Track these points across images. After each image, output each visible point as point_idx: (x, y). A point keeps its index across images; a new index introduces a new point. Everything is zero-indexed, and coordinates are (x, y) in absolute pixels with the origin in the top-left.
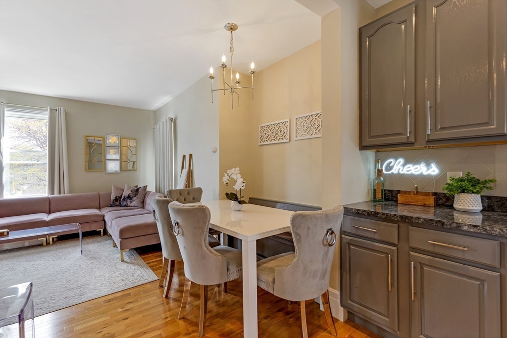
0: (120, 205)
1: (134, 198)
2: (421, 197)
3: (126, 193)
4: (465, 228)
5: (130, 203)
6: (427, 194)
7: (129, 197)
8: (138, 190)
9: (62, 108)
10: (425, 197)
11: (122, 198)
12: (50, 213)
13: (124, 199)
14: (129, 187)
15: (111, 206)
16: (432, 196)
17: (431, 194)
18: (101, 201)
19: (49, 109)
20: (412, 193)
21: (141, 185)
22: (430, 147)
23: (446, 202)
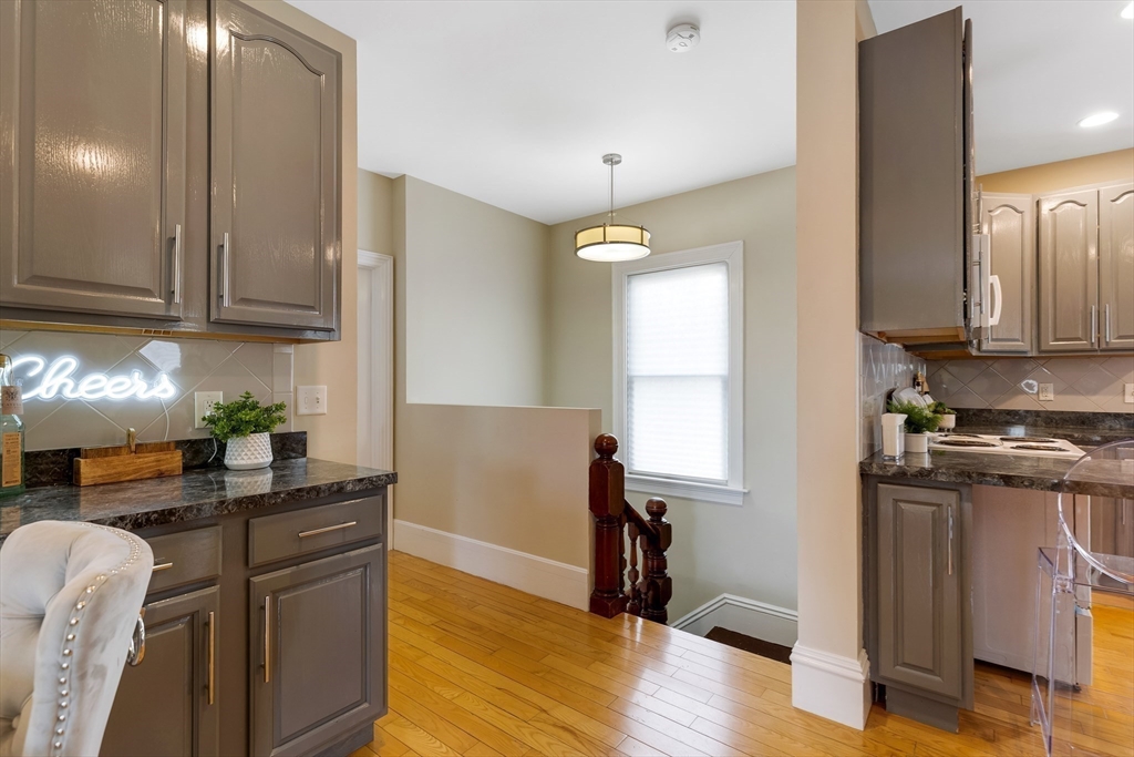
2: (152, 457)
4: (350, 487)
6: (162, 447)
10: (162, 456)
16: (176, 448)
17: (172, 445)
20: (124, 451)
22: (160, 332)
23: (193, 459)
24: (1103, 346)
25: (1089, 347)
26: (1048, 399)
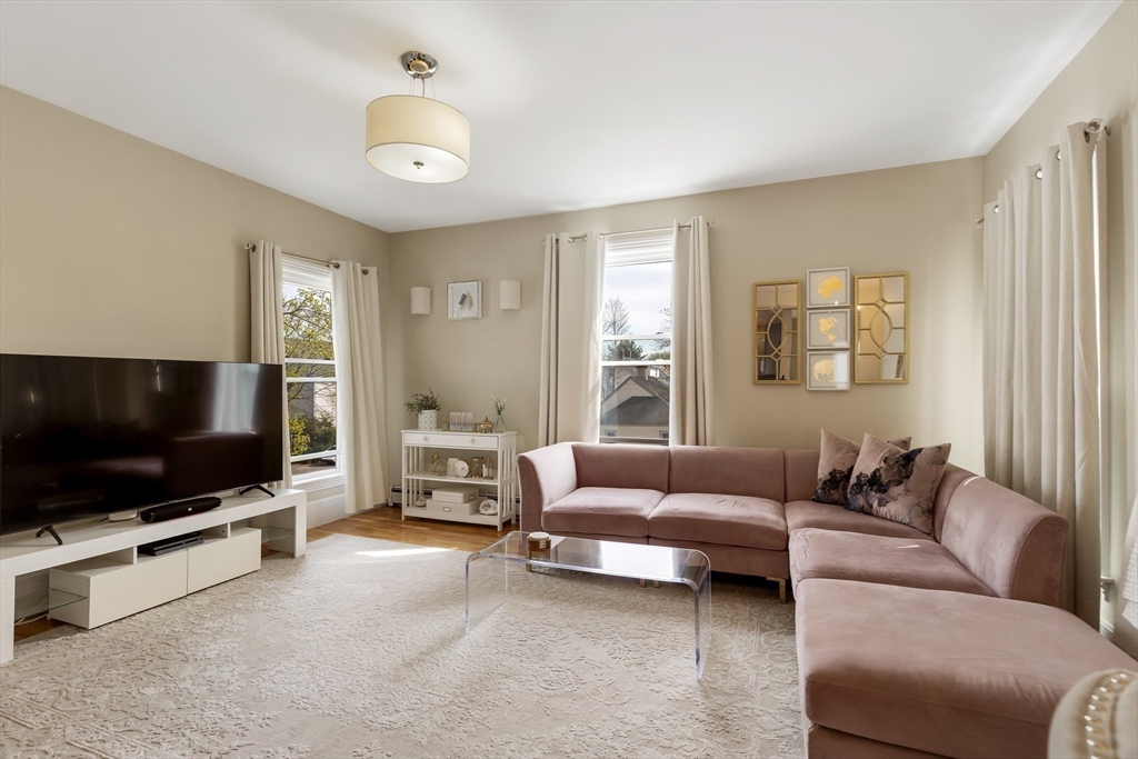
0: (844, 504)
1: (895, 490)
3: (866, 465)
5: (880, 504)
7: (875, 482)
8: (909, 458)
9: (701, 218)
11: (853, 480)
12: (669, 489)
13: (859, 485)
14: (877, 444)
15: (818, 500)
18: (788, 477)
19: (675, 229)
21: (924, 440)
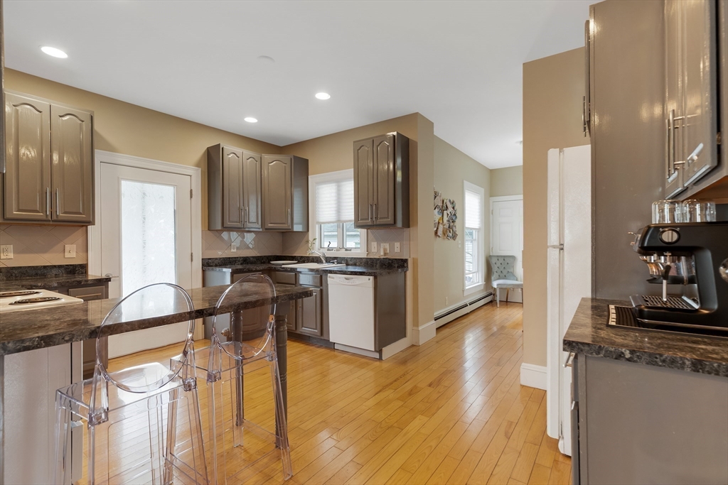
24: (54, 218)
25: (44, 218)
26: (8, 257)
